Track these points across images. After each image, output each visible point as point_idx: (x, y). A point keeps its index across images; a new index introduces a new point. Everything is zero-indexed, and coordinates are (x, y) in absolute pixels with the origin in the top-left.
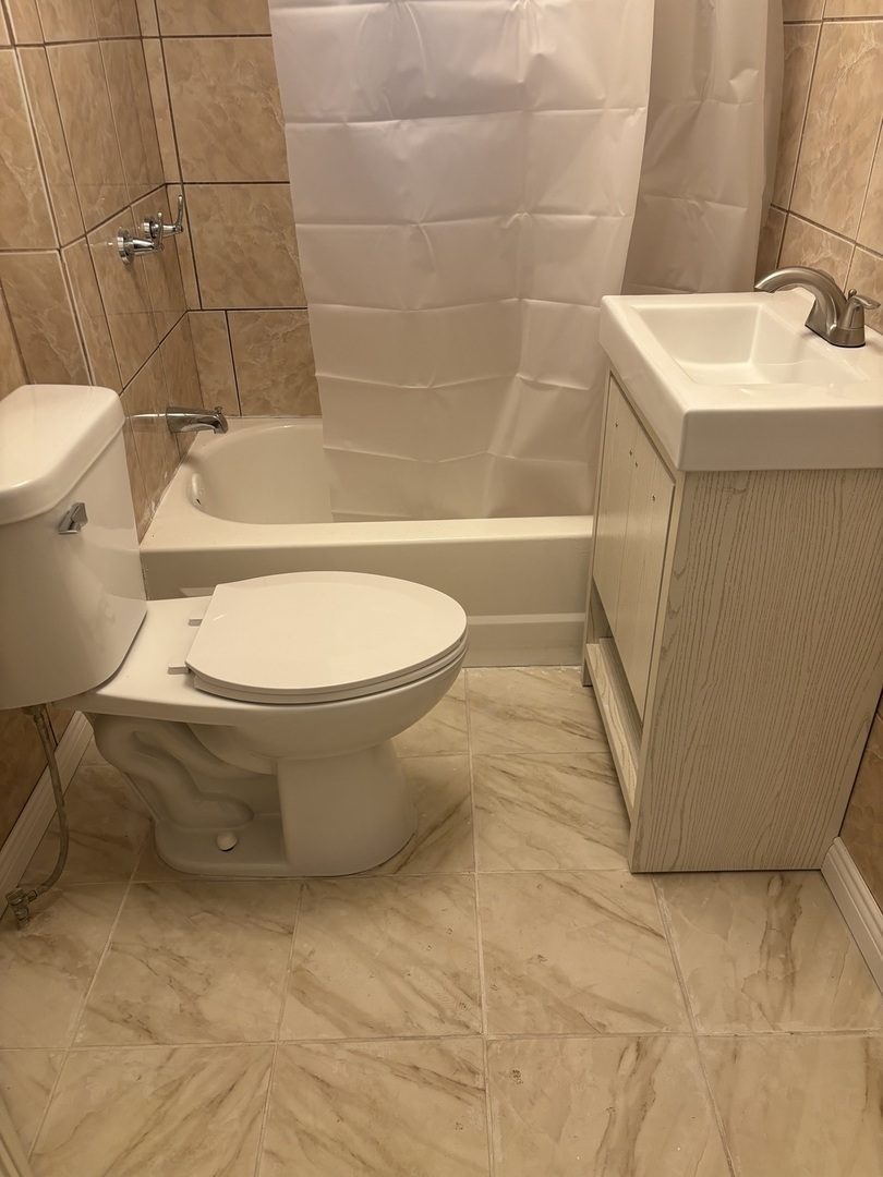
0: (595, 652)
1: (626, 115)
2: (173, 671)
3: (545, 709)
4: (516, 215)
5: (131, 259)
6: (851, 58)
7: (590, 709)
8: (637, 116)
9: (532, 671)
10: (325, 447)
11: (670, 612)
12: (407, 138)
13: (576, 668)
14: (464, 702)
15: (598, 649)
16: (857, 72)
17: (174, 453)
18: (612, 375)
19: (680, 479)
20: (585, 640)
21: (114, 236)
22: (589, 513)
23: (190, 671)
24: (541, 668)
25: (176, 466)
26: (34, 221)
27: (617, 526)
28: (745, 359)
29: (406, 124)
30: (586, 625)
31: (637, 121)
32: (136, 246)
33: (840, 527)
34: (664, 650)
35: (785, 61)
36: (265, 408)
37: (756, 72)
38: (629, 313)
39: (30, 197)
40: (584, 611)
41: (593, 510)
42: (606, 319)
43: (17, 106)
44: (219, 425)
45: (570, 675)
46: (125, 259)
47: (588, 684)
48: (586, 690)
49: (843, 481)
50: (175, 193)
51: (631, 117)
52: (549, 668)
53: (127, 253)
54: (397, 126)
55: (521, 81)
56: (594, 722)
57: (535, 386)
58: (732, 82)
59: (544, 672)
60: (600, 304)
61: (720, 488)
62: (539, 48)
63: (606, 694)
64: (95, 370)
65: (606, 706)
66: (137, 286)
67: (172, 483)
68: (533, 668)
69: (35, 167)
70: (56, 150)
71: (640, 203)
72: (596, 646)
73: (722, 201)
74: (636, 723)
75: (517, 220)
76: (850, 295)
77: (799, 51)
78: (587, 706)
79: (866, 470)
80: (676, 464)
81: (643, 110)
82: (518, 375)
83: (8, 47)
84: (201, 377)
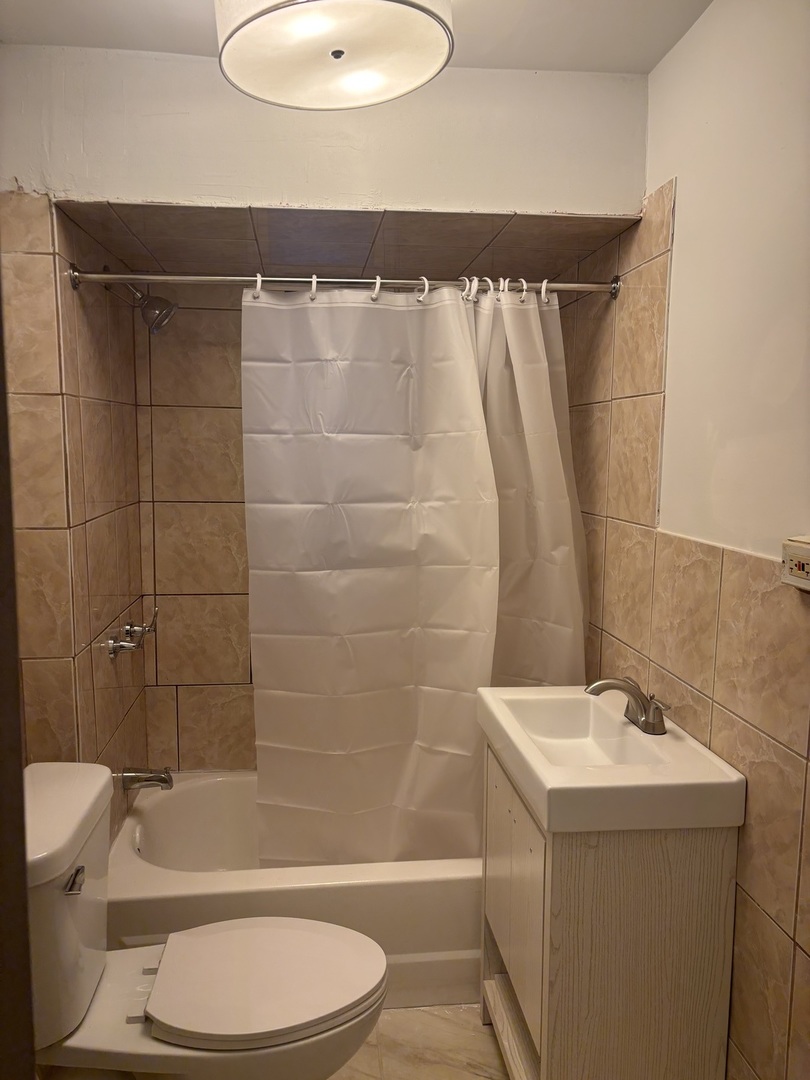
0: (492, 988)
1: (485, 570)
2: (131, 1020)
3: (450, 1051)
4: (412, 629)
5: (116, 656)
6: (627, 544)
7: (490, 1048)
8: (493, 572)
9: (436, 1010)
10: (258, 801)
11: (554, 949)
12: (336, 581)
13: (476, 1006)
14: (376, 1046)
15: (494, 985)
16: (633, 552)
17: (125, 806)
18: (489, 746)
19: (549, 838)
20: (482, 977)
21: (107, 640)
22: (478, 855)
23: (147, 1019)
24: (444, 1007)
25: (123, 819)
26: (59, 638)
27: (501, 867)
28: (586, 736)
29: (336, 573)
30: (482, 962)
31: (492, 575)
32: (122, 647)
33: (670, 873)
34: (551, 984)
35: (586, 535)
36: (200, 764)
37: (568, 548)
38: (497, 700)
39: (59, 622)
40: (479, 948)
41: (481, 853)
42: (479, 702)
43: (63, 563)
44: (167, 782)
45: (470, 1013)
46: (112, 656)
47: (489, 1024)
48: (486, 1029)
49: (666, 838)
50: (148, 601)
51: (488, 573)
52: (451, 1007)
53: (115, 651)
54: (330, 574)
55: (414, 549)
56: (496, 1062)
57: (430, 751)
58: (553, 553)
59: (447, 1012)
60: (475, 692)
61: (579, 844)
62: (426, 530)
63: (505, 1030)
64: (83, 744)
65: (506, 1044)
66: (116, 673)
67: (120, 834)
68: (437, 1007)
69: (68, 602)
70: (82, 589)
71: (499, 621)
72: (492, 982)
73: (554, 623)
74: (534, 1058)
75: (412, 632)
76: (651, 698)
77: (594, 531)
78: (488, 1047)
79: (680, 829)
80: (546, 827)
81: (496, 569)
82: (417, 742)
83: (65, 529)
84: (149, 739)
